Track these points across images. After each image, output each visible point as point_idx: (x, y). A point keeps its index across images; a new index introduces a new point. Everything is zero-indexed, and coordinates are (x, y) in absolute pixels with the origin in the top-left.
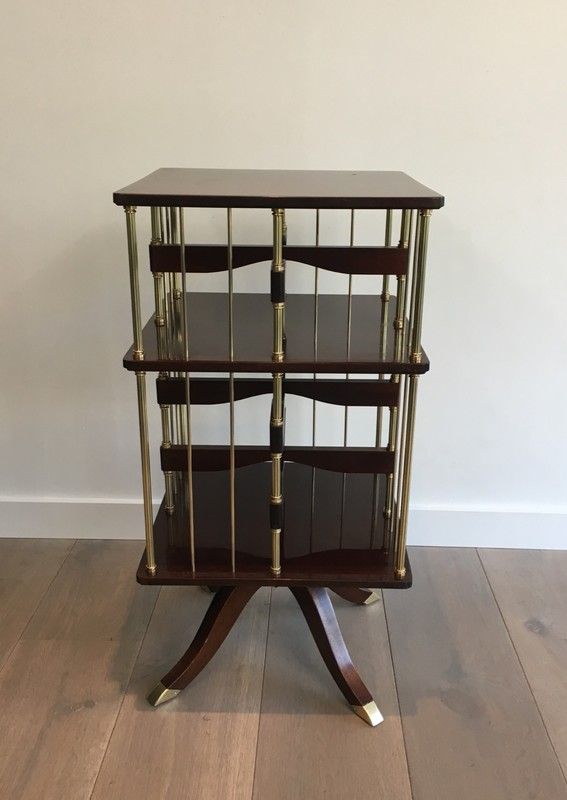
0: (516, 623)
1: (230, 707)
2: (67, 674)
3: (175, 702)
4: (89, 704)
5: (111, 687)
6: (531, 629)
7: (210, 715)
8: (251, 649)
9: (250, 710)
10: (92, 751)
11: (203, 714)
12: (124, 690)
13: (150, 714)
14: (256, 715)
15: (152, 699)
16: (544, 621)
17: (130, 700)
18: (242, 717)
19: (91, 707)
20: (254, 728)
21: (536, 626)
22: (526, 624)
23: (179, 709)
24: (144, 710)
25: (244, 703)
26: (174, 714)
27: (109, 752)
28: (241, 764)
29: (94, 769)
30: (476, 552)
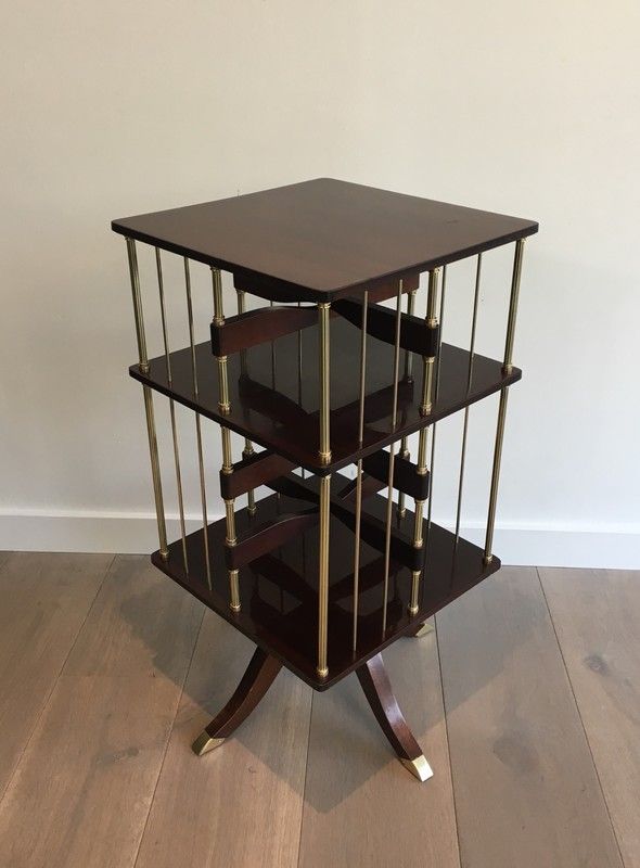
0: (576, 660)
1: (276, 757)
2: (110, 715)
3: (220, 750)
4: (133, 752)
5: (155, 732)
6: (591, 667)
7: (255, 767)
8: (297, 688)
9: (296, 761)
10: (137, 806)
11: (248, 765)
12: (167, 736)
13: (195, 762)
15: (197, 748)
16: (606, 657)
17: (175, 747)
19: (135, 755)
20: (300, 782)
21: (597, 664)
22: (586, 659)
25: (290, 751)
27: (153, 808)
28: (286, 822)
29: (139, 827)
30: (536, 571)
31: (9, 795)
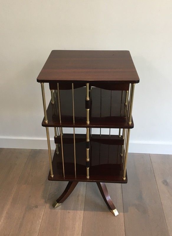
0: (159, 182)
1: (75, 209)
2: (30, 196)
3: (60, 206)
5: (42, 201)
6: (164, 183)
7: (70, 211)
8: (82, 189)
9: (81, 210)
10: (37, 222)
11: (68, 211)
12: (46, 202)
13: (53, 210)
14: (83, 211)
15: (54, 206)
16: (168, 181)
17: (48, 205)
18: (79, 212)
19: (37, 208)
20: (82, 216)
21: (165, 183)
22: (163, 181)
23: (61, 209)
24: (51, 209)
25: (79, 207)
26: (60, 211)
27: (42, 223)
28: (78, 227)
29: (38, 228)
30: (149, 155)
31: (3, 219)
